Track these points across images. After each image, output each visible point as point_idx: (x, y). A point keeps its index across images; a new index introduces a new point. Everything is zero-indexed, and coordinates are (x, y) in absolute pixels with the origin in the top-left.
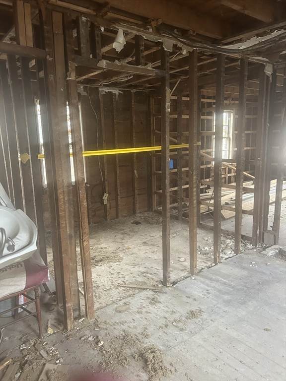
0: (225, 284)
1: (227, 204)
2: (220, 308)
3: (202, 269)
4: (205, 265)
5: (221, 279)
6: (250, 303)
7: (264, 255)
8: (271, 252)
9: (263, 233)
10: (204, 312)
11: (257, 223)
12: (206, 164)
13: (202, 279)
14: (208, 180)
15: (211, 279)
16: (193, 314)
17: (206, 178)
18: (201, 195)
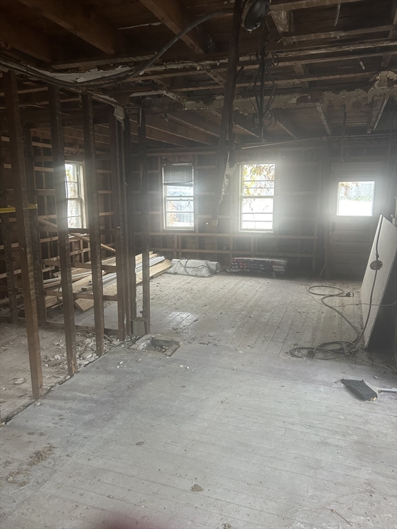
0: (85, 399)
1: (84, 290)
2: (79, 435)
3: (52, 387)
4: (56, 380)
5: (79, 394)
6: (118, 416)
7: (134, 349)
8: (142, 345)
9: (132, 322)
10: (56, 448)
11: (123, 311)
12: (50, 237)
13: (52, 402)
14: (55, 259)
15: (65, 399)
16: (39, 456)
17: (52, 257)
18: (45, 281)
